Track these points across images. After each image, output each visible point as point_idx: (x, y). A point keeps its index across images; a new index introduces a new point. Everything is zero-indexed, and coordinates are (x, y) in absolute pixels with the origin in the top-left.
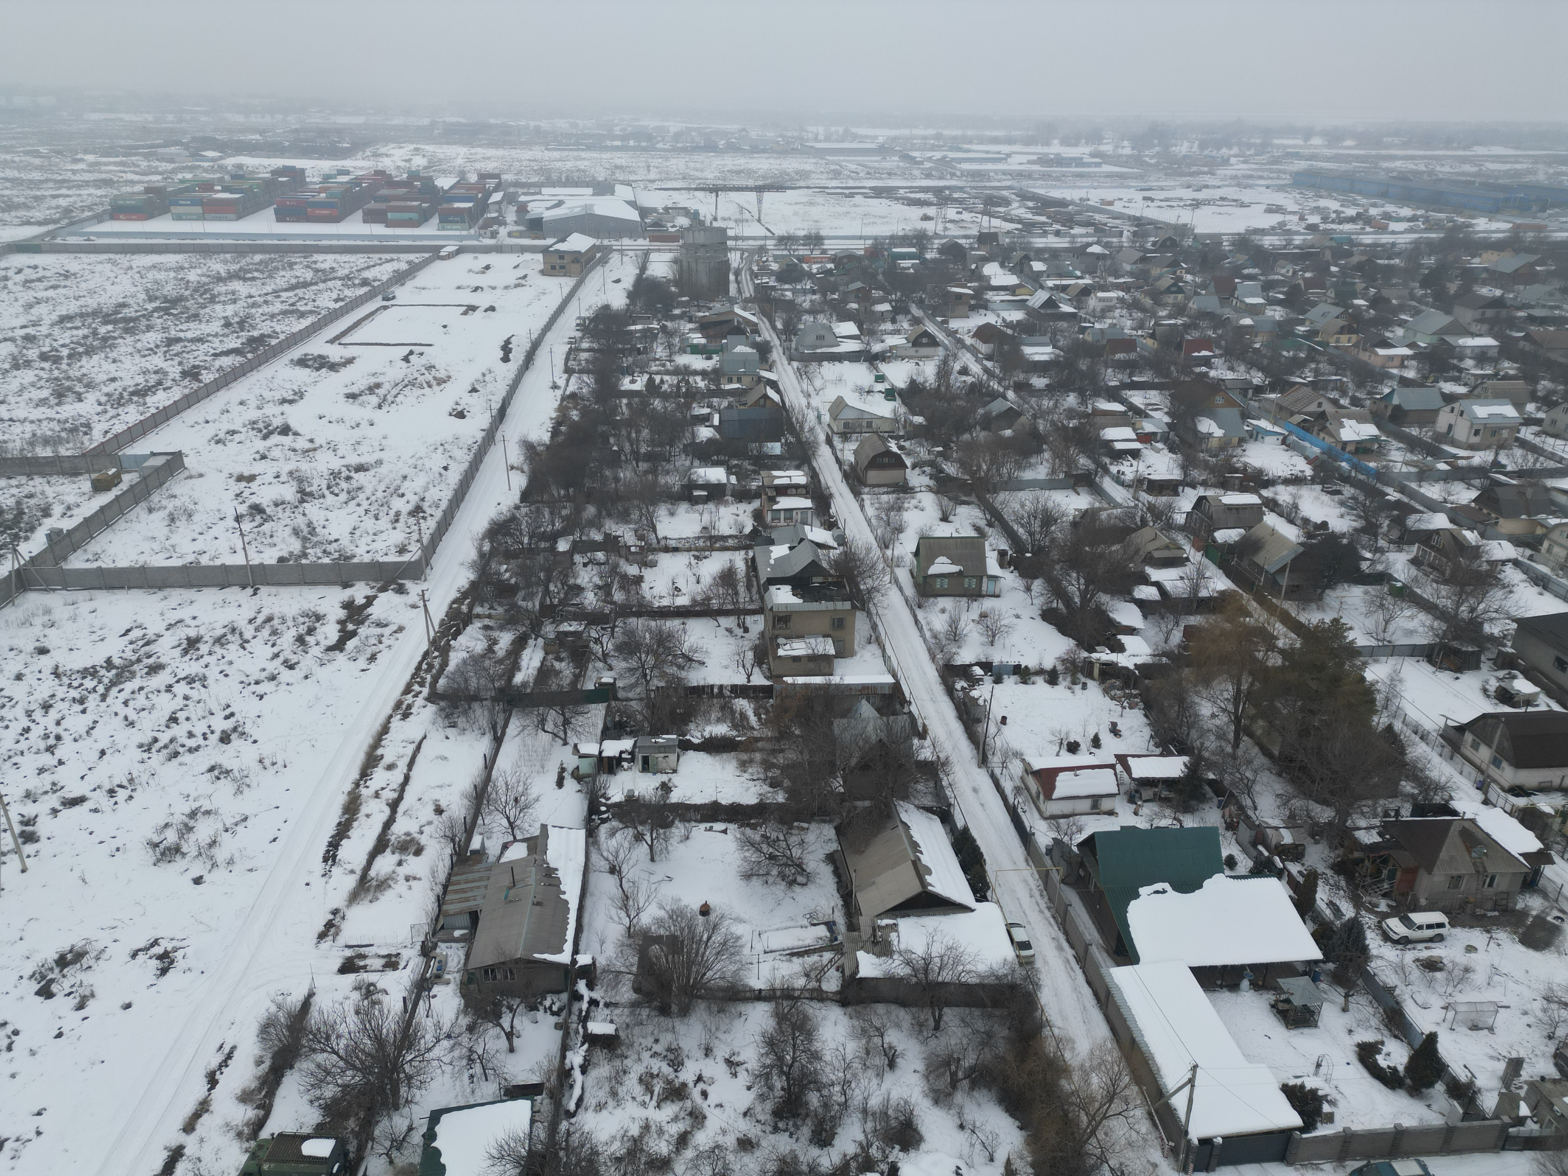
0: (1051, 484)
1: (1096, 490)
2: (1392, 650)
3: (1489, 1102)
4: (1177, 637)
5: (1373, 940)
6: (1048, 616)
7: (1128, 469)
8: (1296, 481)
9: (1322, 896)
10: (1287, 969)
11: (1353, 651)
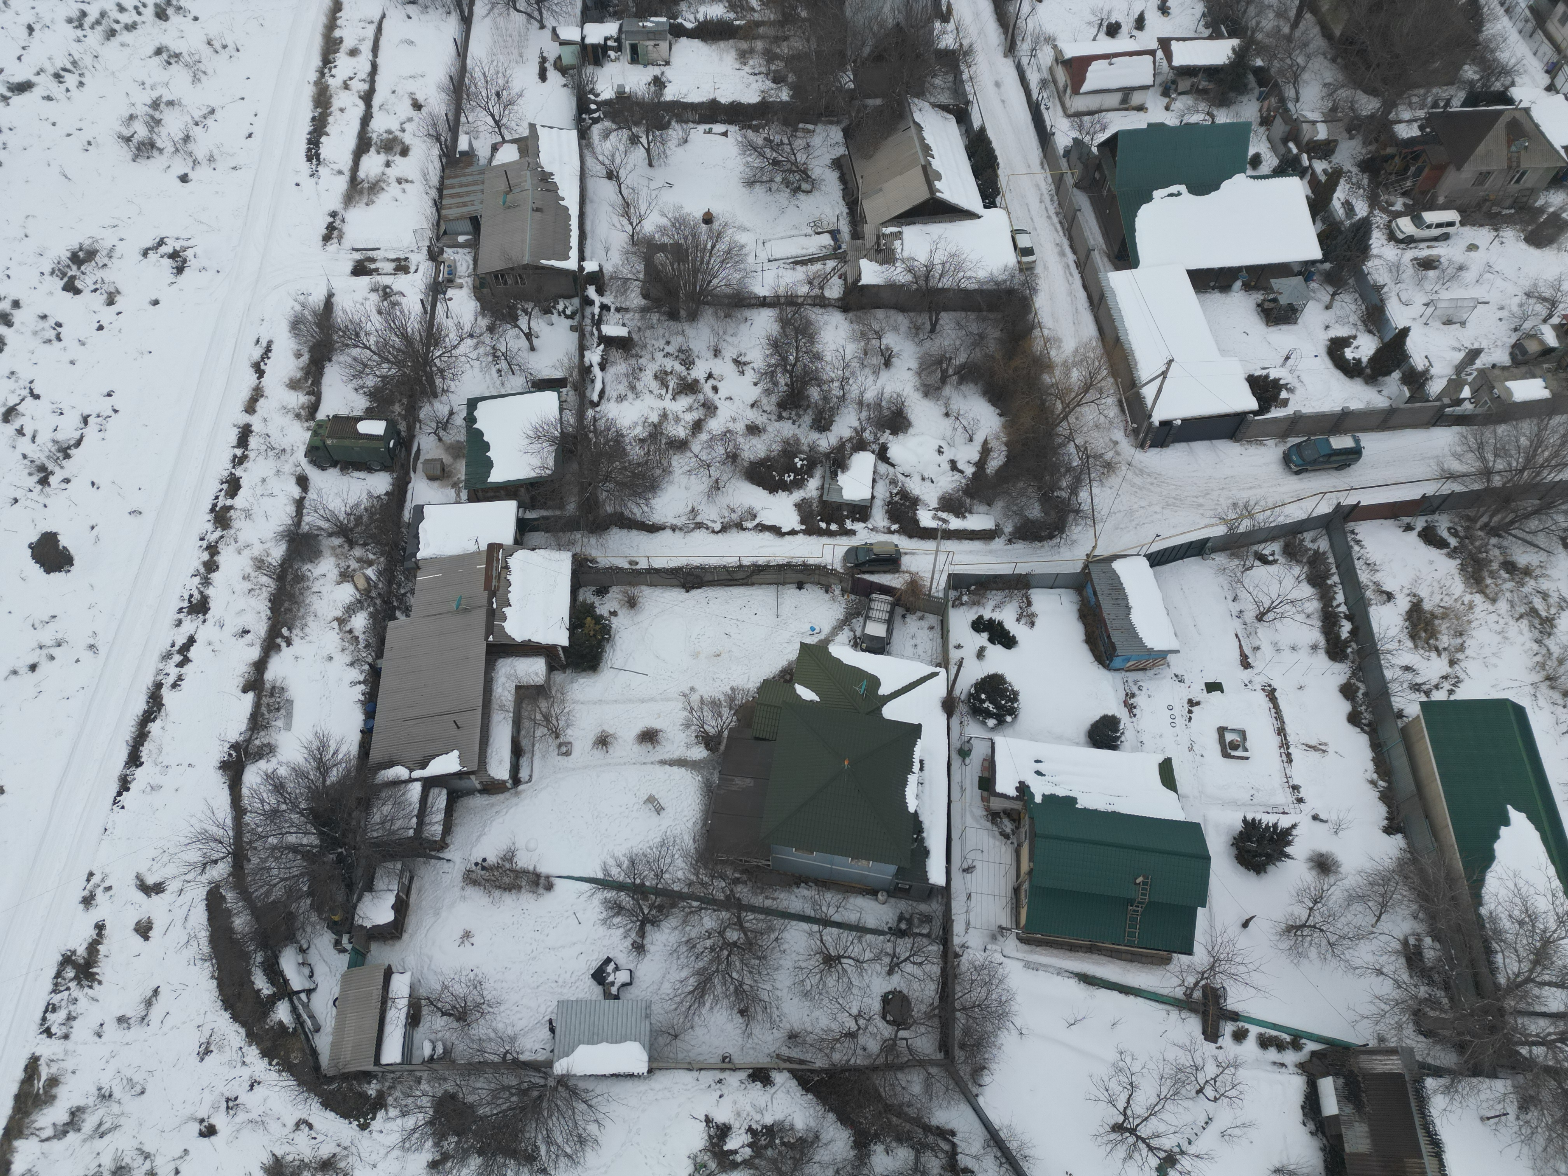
3: (1435, 387)
10: (1283, 270)
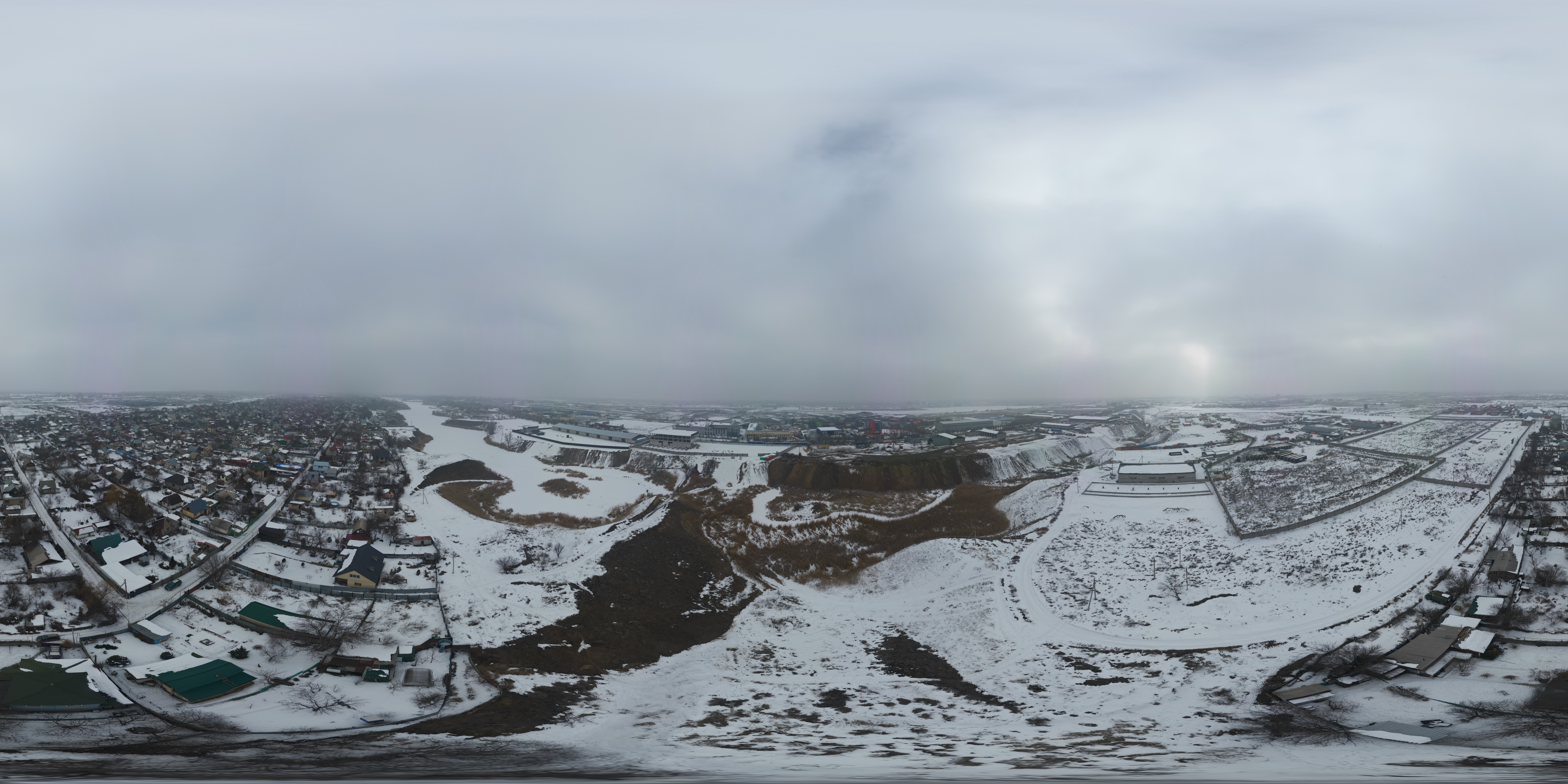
0: (69, 467)
1: (79, 467)
2: (145, 490)
4: (102, 496)
5: (156, 545)
6: (72, 496)
7: (85, 462)
8: (120, 460)
9: (144, 540)
10: (141, 556)
11: (138, 492)
